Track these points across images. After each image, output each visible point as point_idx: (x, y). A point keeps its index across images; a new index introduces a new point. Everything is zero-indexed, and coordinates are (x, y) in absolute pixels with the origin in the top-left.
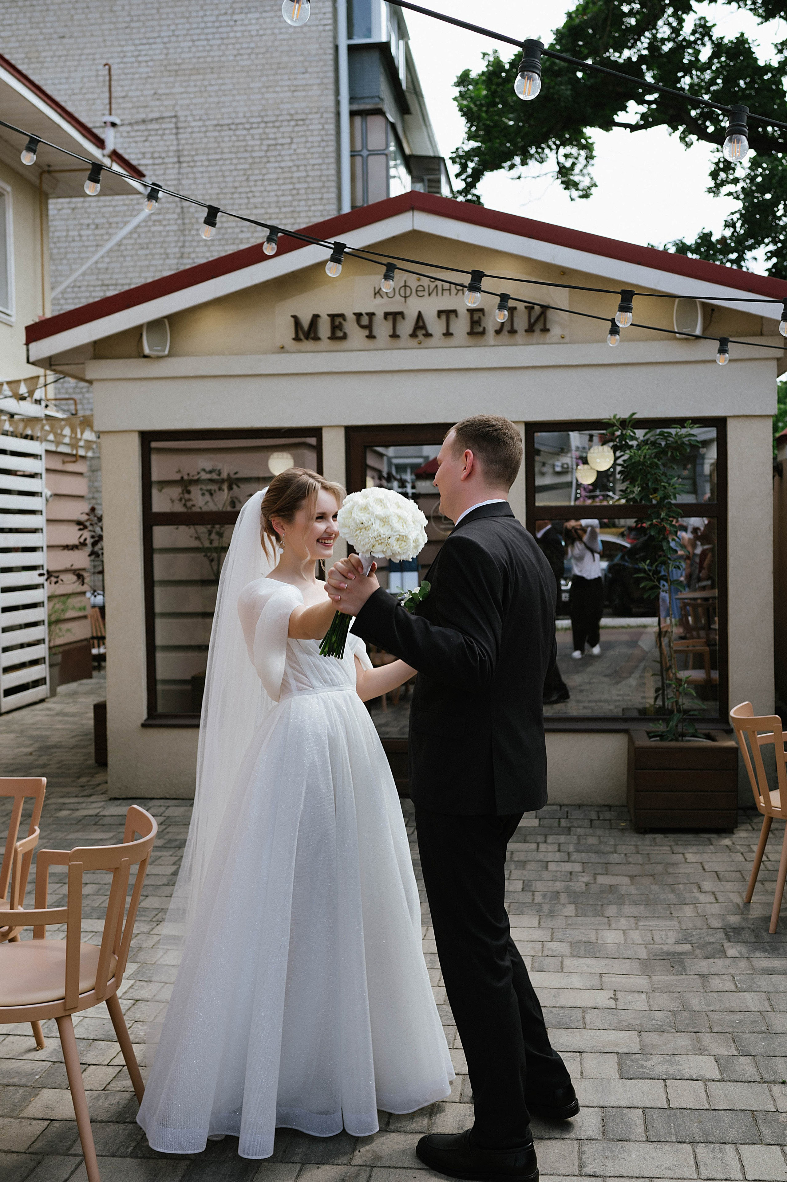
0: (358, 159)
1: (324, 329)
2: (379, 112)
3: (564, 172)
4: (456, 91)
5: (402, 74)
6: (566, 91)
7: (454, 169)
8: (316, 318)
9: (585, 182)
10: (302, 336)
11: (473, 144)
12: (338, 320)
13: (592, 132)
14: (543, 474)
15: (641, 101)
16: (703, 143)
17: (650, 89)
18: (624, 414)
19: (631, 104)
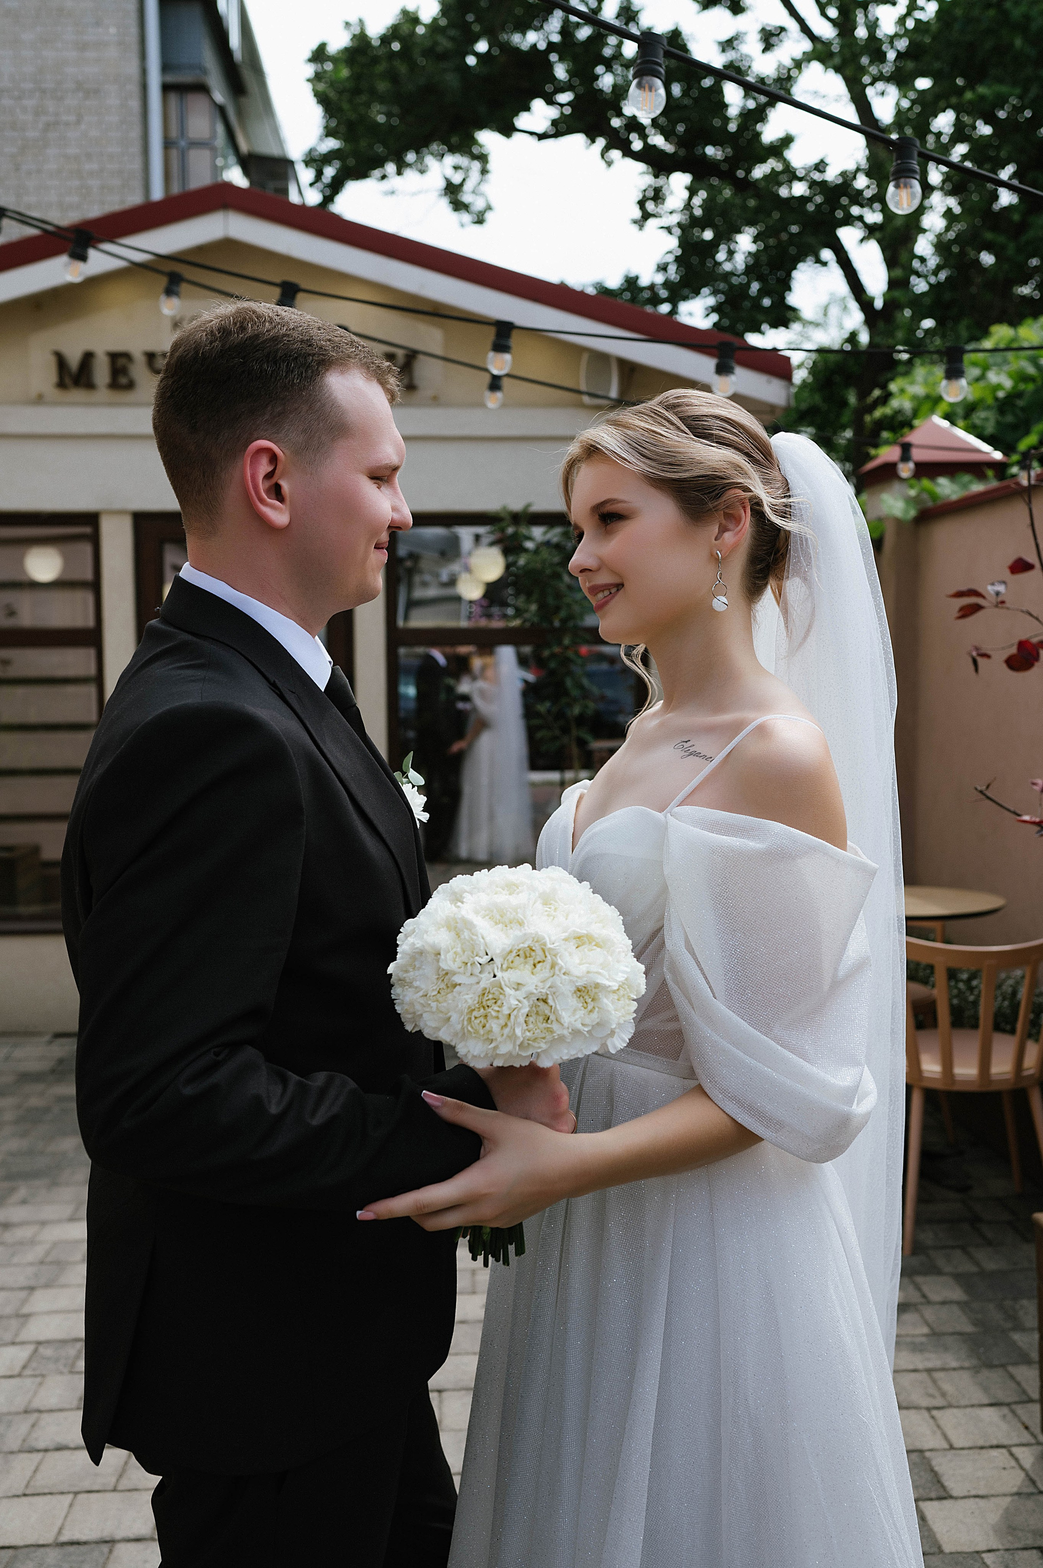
0: (174, 153)
1: (102, 373)
2: (202, 88)
3: (452, 191)
4: (310, 70)
5: (235, 40)
6: (452, 80)
7: (306, 175)
8: (88, 357)
9: (478, 204)
10: (68, 381)
11: (332, 144)
12: (121, 362)
13: (487, 138)
14: (425, 584)
15: (550, 102)
16: (629, 161)
17: (562, 88)
18: (517, 506)
19: (538, 104)
